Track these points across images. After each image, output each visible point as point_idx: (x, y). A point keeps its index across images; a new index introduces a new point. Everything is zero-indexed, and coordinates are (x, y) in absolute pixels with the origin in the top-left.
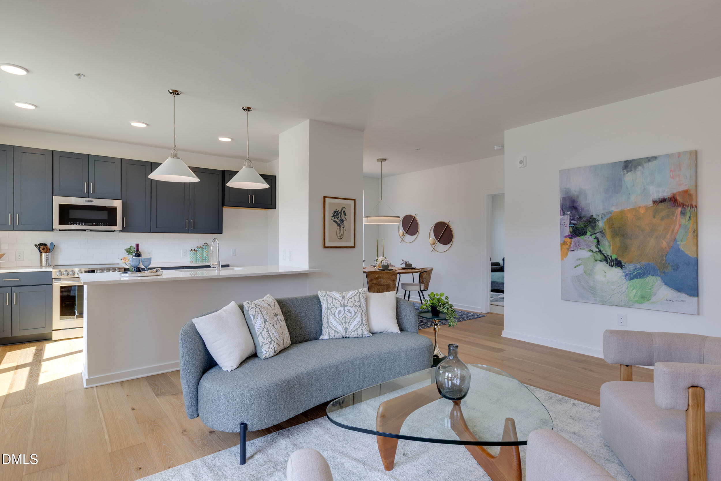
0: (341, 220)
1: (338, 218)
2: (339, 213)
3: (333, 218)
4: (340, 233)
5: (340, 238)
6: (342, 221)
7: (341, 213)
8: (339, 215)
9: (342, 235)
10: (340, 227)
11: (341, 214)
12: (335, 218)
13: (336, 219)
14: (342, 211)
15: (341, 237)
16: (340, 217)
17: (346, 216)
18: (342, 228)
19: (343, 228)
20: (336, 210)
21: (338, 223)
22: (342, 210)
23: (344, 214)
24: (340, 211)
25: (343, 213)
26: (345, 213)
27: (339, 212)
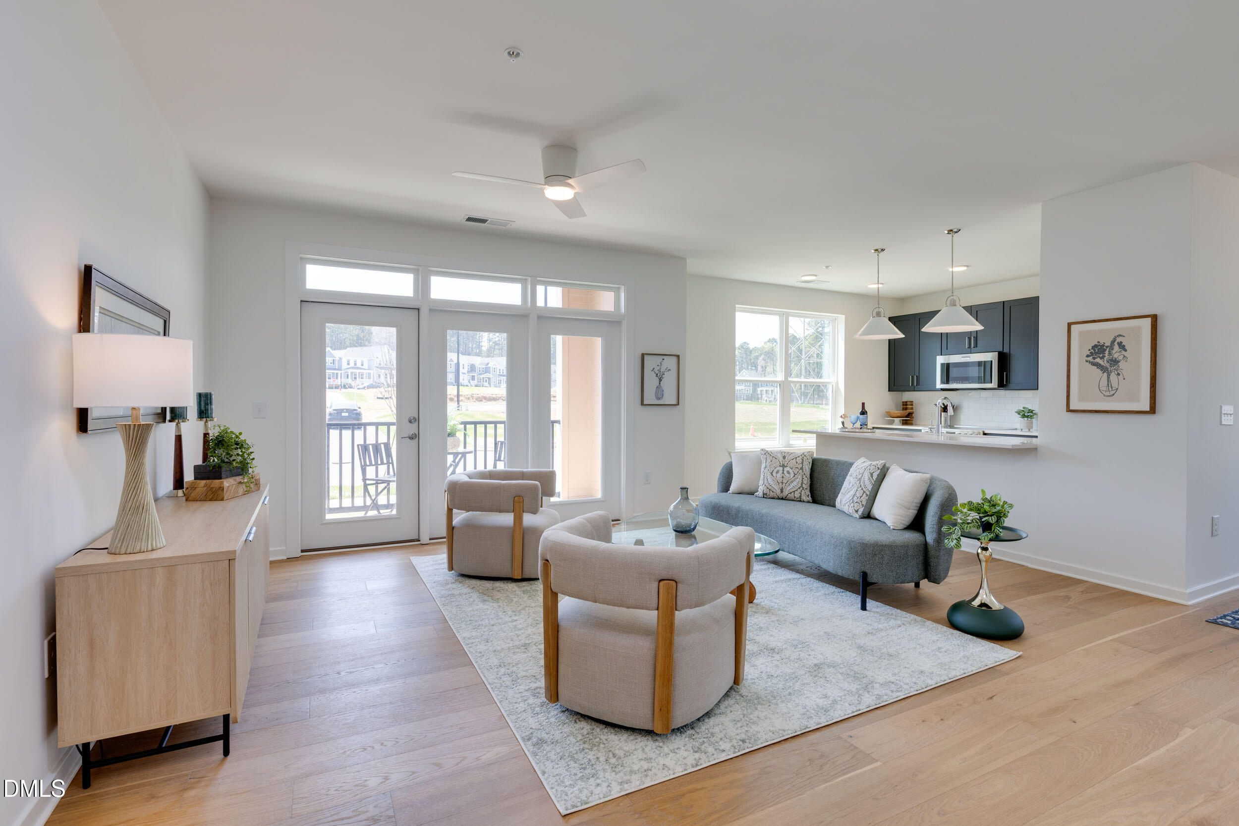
0: (1111, 360)
1: (1102, 358)
2: (1107, 347)
3: (1090, 359)
4: (1108, 384)
5: (1107, 394)
6: (1114, 362)
7: (1111, 347)
8: (1107, 352)
9: (1114, 389)
10: (1108, 373)
11: (1113, 349)
12: (1094, 358)
13: (1098, 360)
14: (1116, 343)
15: (1112, 393)
16: (1110, 354)
17: (1126, 350)
18: (1113, 376)
19: (1118, 374)
20: (1099, 342)
21: (1103, 366)
22: (1113, 342)
23: (1120, 348)
24: (1108, 344)
25: (1116, 347)
26: (1124, 346)
27: (1106, 345)
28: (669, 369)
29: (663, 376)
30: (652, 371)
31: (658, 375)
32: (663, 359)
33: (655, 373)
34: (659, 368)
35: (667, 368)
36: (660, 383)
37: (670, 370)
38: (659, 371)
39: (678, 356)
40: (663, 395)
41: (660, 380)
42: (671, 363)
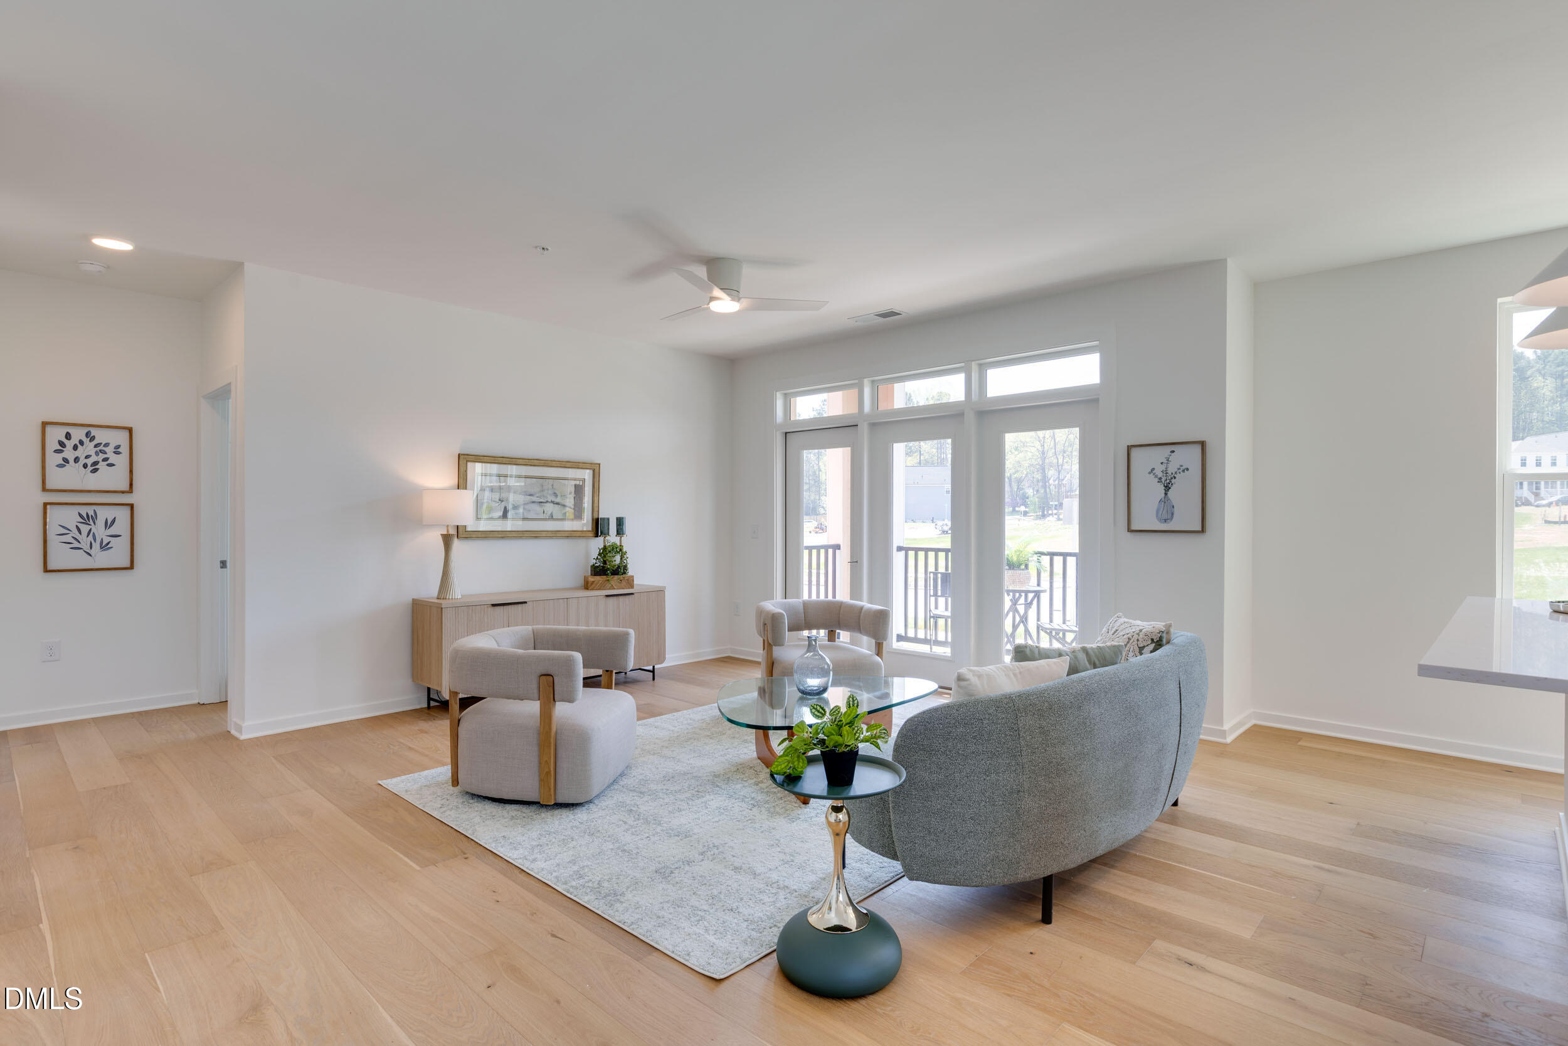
28: (1184, 467)
29: (1173, 481)
30: (1150, 473)
31: (1163, 480)
32: (1173, 452)
33: (1156, 476)
34: (1163, 467)
35: (1181, 466)
36: (1166, 494)
37: (1187, 469)
38: (1165, 472)
39: (1203, 444)
40: (1172, 514)
41: (1167, 488)
42: (1189, 457)
